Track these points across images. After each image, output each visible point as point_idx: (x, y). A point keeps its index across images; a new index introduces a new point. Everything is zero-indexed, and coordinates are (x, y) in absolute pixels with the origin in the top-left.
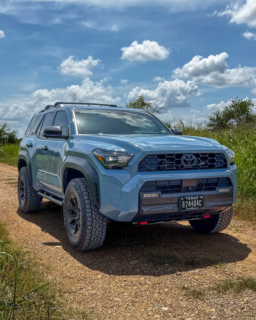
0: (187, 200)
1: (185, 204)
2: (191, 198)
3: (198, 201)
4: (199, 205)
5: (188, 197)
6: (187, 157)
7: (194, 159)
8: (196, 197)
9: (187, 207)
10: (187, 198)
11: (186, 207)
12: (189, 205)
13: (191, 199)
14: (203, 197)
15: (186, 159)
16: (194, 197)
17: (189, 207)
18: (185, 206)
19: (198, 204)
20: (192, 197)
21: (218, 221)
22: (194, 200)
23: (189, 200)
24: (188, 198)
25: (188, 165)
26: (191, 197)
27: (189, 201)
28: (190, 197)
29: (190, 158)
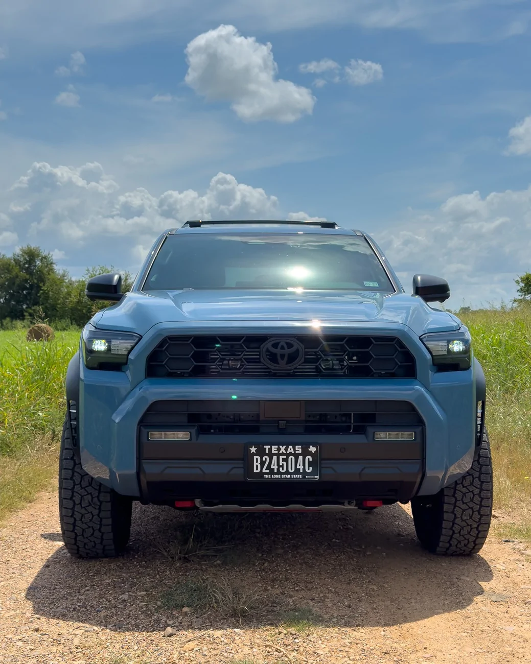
0: (267, 452)
1: (263, 463)
2: (279, 449)
3: (301, 458)
4: (304, 469)
5: (269, 447)
6: (278, 343)
7: (298, 350)
8: (297, 447)
9: (268, 471)
10: (267, 447)
11: (264, 471)
12: (272, 467)
13: (281, 452)
14: (317, 449)
15: (273, 350)
16: (291, 447)
17: (272, 472)
18: (262, 468)
19: (301, 467)
20: (285, 447)
21: (444, 522)
22: (288, 455)
23: (275, 454)
24: (270, 450)
25: (278, 363)
26: (281, 447)
27: (275, 458)
28: (277, 447)
29: (285, 346)
